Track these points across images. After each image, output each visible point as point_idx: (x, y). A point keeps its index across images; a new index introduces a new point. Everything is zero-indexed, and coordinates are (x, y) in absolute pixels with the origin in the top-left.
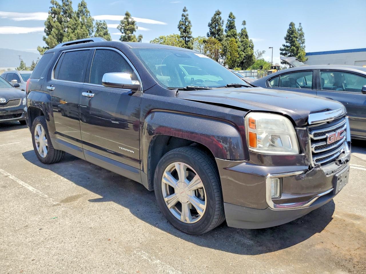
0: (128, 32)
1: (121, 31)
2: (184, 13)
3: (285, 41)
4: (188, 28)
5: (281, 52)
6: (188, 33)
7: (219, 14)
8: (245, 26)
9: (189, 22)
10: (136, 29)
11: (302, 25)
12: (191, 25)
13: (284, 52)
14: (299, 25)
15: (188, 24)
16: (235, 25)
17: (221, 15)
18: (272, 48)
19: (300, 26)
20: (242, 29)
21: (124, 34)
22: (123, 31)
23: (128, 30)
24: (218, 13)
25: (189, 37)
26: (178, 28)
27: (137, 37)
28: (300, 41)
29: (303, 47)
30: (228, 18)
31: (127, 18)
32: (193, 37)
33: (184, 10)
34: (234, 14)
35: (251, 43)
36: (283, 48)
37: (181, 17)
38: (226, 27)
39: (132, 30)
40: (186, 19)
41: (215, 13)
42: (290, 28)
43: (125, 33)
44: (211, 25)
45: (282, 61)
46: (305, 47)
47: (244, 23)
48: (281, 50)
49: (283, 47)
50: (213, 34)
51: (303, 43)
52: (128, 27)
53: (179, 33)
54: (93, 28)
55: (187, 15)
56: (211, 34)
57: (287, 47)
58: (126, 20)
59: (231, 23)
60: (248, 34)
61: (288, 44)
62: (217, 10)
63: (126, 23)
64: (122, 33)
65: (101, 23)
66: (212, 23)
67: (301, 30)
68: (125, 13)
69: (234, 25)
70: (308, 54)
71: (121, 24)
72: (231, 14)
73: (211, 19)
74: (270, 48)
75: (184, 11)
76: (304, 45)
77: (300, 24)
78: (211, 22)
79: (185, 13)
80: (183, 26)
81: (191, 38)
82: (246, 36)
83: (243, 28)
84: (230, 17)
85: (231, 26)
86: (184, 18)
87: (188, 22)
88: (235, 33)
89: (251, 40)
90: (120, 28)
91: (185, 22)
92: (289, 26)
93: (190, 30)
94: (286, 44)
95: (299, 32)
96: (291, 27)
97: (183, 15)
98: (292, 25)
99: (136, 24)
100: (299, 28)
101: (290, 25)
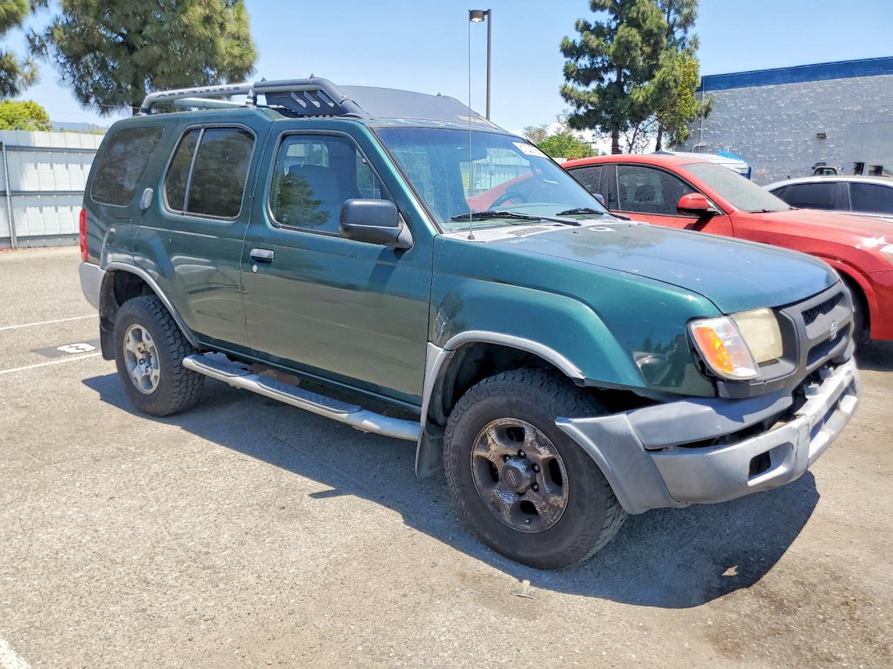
5: (569, 59)
13: (584, 62)
18: (487, 13)
28: (672, 12)
29: (687, 46)
36: (577, 38)
45: (571, 109)
46: (695, 43)
48: (570, 51)
49: (579, 34)
51: (688, 21)
57: (599, 31)
61: (604, 18)
70: (712, 82)
74: (473, 14)
76: (691, 31)
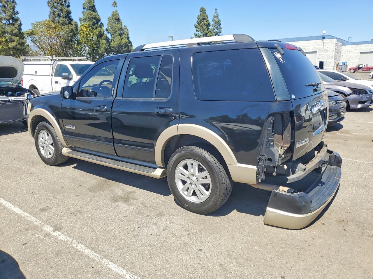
3: (195, 29)
8: (116, 8)
11: (218, 11)
14: (215, 11)
19: (215, 12)
20: (113, 12)
35: (126, 30)
38: (84, 8)
42: (201, 14)
47: (115, 4)
67: (217, 17)
77: (216, 9)
82: (118, 20)
83: (114, 10)
85: (90, 7)
89: (125, 26)
92: (199, 12)
94: (197, 33)
95: (215, 19)
98: (203, 10)
100: (215, 14)
101: (201, 11)
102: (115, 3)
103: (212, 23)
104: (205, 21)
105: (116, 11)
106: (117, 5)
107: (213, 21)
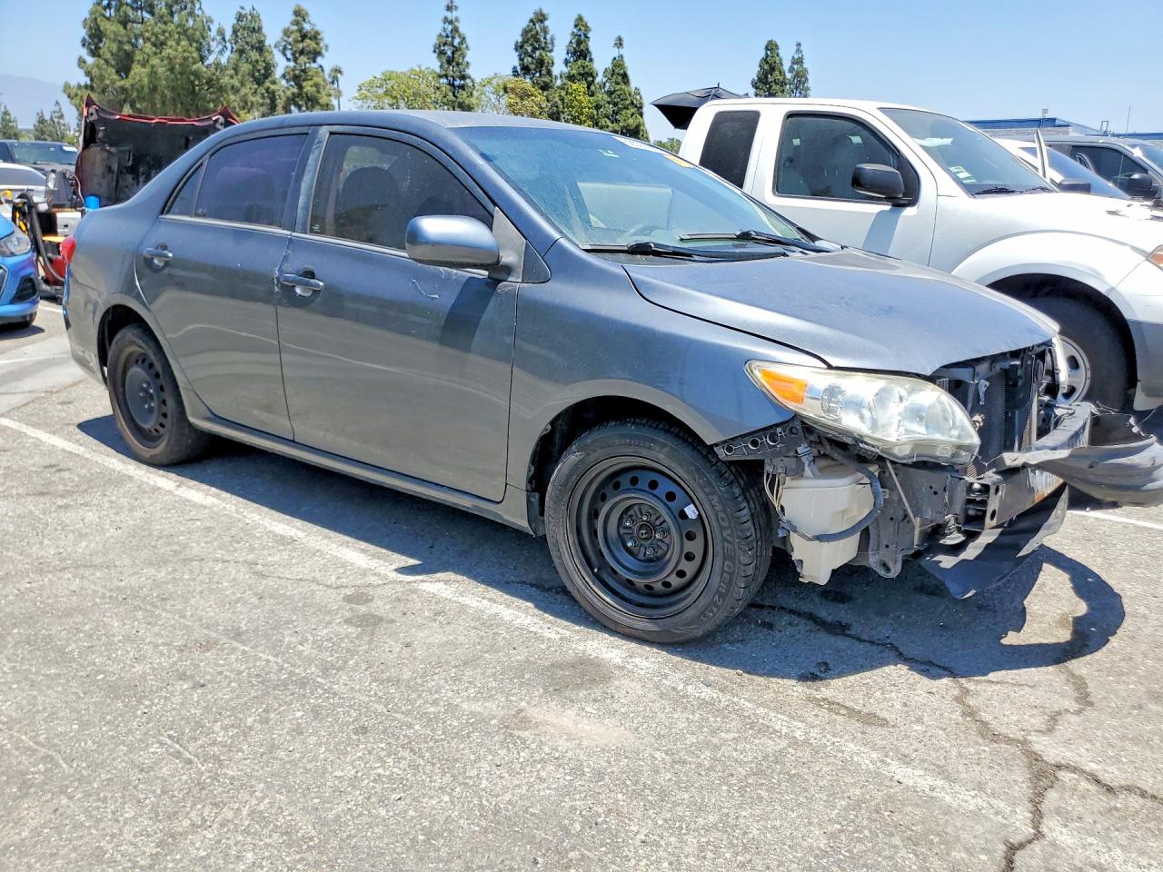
0: (303, 59)
1: (285, 55)
2: (449, 14)
4: (459, 53)
6: (458, 64)
7: (542, 21)
8: (622, 51)
9: (463, 40)
10: (324, 51)
11: (802, 48)
12: (467, 47)
14: (795, 48)
15: (461, 43)
16: (591, 49)
17: (546, 23)
19: (798, 51)
20: (615, 58)
21: (292, 64)
22: (289, 53)
23: (302, 52)
24: (541, 18)
25: (463, 77)
26: (435, 51)
27: (327, 70)
30: (571, 28)
31: (297, 23)
32: (473, 77)
33: (448, 6)
34: (586, 19)
35: (638, 97)
37: (441, 25)
38: (568, 53)
39: (315, 54)
40: (455, 30)
41: (532, 16)
42: (767, 56)
43: (295, 60)
44: (522, 47)
47: (619, 43)
50: (526, 69)
52: (301, 46)
53: (434, 64)
54: (211, 43)
55: (457, 20)
56: (522, 69)
58: (295, 28)
59: (579, 43)
60: (629, 73)
62: (538, 10)
63: (297, 35)
64: (288, 60)
65: (244, 12)
66: (523, 42)
67: (799, 61)
68: (292, 8)
69: (587, 49)
71: (286, 38)
72: (580, 19)
73: (520, 32)
75: (448, 10)
77: (799, 45)
78: (520, 39)
79: (450, 16)
80: (446, 48)
81: (468, 81)
82: (625, 76)
83: (616, 55)
84: (576, 26)
85: (580, 51)
86: (450, 27)
87: (460, 37)
88: (586, 70)
89: (636, 89)
90: (281, 48)
91: (453, 38)
92: (764, 51)
93: (466, 59)
95: (795, 67)
96: (769, 52)
97: (446, 20)
98: (771, 47)
99: (322, 39)
100: (796, 57)
101: (767, 48)
102: (620, 39)
103: (789, 76)
104: (777, 73)
105: (621, 56)
106: (624, 42)
107: (791, 70)
